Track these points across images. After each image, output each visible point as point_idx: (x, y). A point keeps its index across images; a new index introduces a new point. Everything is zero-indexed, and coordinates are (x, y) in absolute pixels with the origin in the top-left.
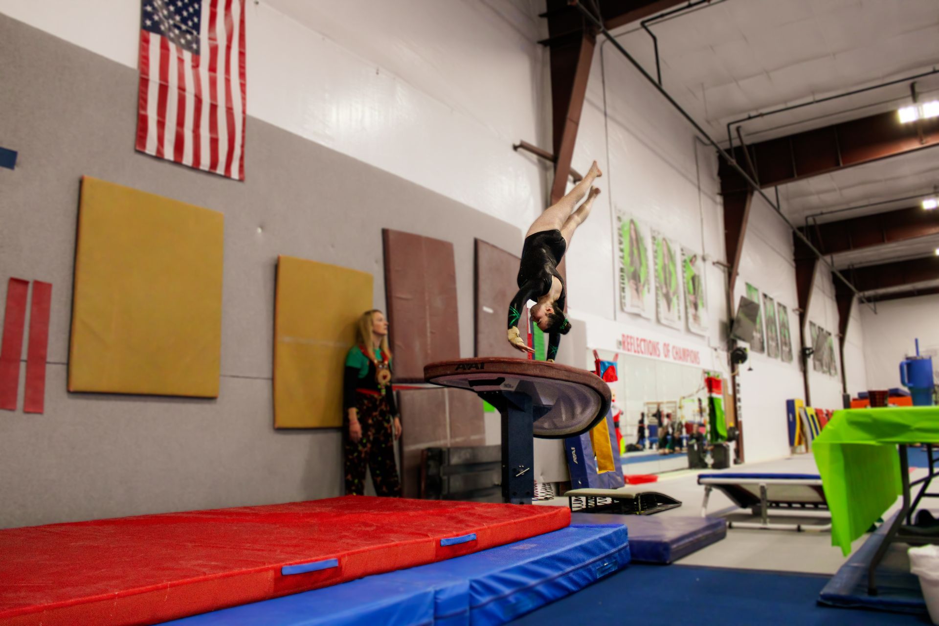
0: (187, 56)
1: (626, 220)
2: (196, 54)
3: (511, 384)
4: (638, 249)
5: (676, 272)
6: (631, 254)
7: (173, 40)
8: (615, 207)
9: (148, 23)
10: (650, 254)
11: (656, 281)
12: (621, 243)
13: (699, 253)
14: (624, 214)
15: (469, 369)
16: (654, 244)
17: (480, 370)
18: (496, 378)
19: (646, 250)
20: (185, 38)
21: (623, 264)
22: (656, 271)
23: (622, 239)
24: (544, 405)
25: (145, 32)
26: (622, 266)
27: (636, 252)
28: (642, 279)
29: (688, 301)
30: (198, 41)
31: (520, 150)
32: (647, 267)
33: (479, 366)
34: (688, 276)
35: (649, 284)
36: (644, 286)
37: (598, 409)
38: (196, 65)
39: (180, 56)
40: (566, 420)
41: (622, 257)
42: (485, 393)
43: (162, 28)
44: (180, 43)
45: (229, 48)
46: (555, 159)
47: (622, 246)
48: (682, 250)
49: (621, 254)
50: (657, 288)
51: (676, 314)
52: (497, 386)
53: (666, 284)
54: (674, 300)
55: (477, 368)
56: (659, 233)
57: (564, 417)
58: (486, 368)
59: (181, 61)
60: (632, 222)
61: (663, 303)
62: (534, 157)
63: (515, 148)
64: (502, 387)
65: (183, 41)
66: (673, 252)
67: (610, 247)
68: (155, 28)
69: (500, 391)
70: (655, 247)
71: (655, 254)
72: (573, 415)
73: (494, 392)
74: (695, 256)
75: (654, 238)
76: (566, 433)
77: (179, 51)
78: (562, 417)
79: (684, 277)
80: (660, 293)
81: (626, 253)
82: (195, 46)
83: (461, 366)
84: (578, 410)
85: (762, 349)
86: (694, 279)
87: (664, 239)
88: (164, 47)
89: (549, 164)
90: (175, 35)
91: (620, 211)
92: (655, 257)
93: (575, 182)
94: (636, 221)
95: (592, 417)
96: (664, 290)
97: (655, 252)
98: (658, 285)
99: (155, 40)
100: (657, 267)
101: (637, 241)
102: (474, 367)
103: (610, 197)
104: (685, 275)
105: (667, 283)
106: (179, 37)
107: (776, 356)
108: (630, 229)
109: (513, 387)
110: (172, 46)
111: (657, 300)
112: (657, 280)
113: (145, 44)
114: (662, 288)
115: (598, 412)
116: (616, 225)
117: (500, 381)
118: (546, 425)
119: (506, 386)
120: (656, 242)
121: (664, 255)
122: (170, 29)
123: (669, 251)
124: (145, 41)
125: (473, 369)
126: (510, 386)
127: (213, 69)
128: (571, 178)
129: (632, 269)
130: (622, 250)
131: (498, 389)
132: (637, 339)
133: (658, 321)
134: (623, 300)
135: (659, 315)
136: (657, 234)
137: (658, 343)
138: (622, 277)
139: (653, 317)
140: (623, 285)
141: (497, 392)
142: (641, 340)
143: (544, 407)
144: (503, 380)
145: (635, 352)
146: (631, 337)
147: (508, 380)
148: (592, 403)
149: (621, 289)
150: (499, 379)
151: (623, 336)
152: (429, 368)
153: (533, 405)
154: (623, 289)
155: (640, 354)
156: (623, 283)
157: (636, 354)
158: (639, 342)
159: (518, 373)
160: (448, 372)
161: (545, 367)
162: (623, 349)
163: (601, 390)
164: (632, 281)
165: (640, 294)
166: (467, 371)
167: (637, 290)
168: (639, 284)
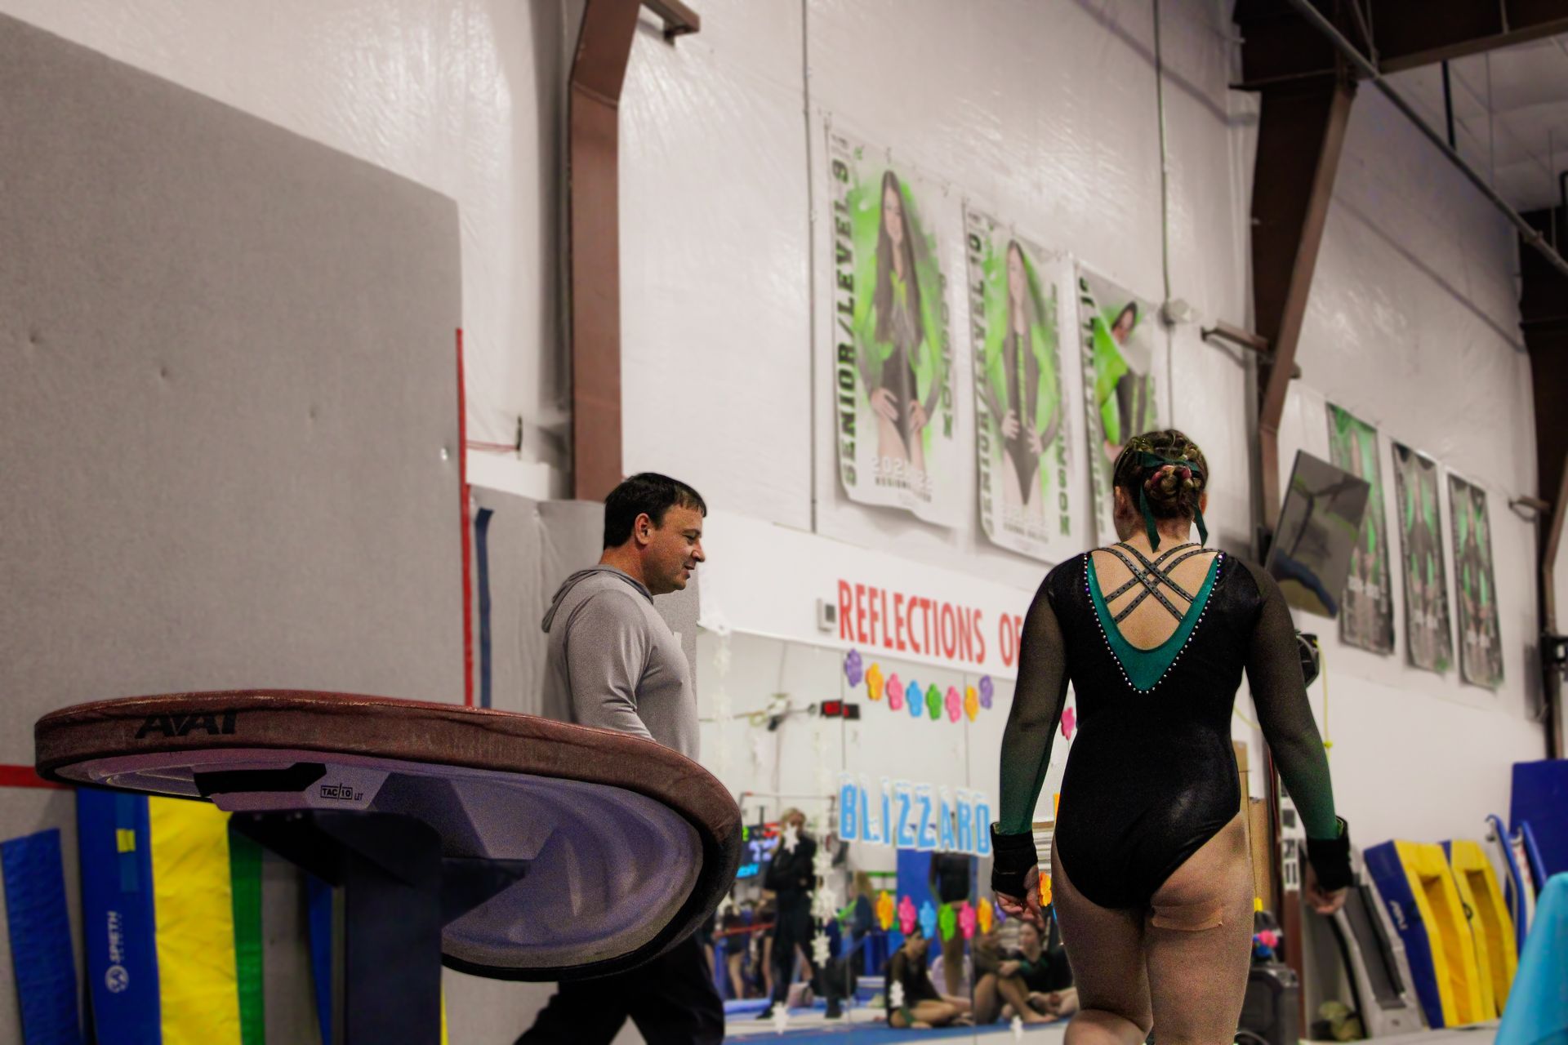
1: (868, 173)
4: (911, 279)
5: (1055, 360)
6: (884, 297)
8: (827, 128)
10: (958, 297)
11: (975, 391)
12: (843, 257)
13: (1149, 295)
14: (859, 153)
15: (184, 732)
16: (972, 260)
17: (228, 737)
18: (288, 765)
19: (941, 281)
21: (848, 330)
22: (980, 357)
23: (849, 245)
24: (492, 861)
26: (847, 341)
27: (901, 289)
28: (924, 390)
29: (1096, 465)
32: (945, 343)
33: (219, 721)
34: (1105, 376)
35: (948, 406)
36: (929, 410)
37: (692, 871)
40: (584, 913)
41: (848, 309)
42: (258, 818)
47: (846, 269)
48: (1083, 286)
49: (843, 296)
50: (980, 420)
51: (1053, 512)
52: (294, 794)
53: (1015, 403)
54: (1048, 461)
55: (213, 730)
56: (994, 224)
57: (577, 901)
58: (245, 728)
60: (890, 180)
61: (1002, 473)
64: (312, 798)
66: (1046, 294)
67: (804, 271)
69: (308, 813)
70: (979, 273)
71: (978, 299)
72: (608, 897)
73: (292, 812)
74: (1132, 308)
75: (974, 242)
76: (584, 961)
78: (569, 904)
79: (1086, 382)
80: (992, 437)
81: (863, 296)
83: (157, 722)
84: (626, 875)
85: (1385, 641)
86: (1122, 387)
87: (1013, 245)
91: (843, 142)
92: (978, 310)
93: (669, 35)
94: (902, 177)
95: (673, 901)
96: (1009, 427)
97: (981, 290)
98: (982, 408)
101: (907, 251)
102: (198, 727)
104: (1090, 372)
105: (1021, 400)
107: (1440, 666)
109: (359, 797)
111: (978, 460)
112: (980, 387)
114: (999, 421)
115: (694, 883)
116: (826, 190)
117: (305, 775)
118: (515, 933)
119: (330, 792)
120: (982, 256)
121: (1012, 302)
123: (1033, 287)
125: (198, 735)
129: (886, 352)
130: (846, 283)
131: (300, 806)
132: (898, 598)
133: (982, 536)
134: (845, 461)
135: (985, 515)
136: (984, 224)
137: (978, 614)
138: (845, 380)
139: (961, 521)
140: (847, 409)
141: (299, 816)
142: (913, 602)
143: (495, 867)
144: (318, 771)
145: (888, 643)
146: (873, 593)
147: (338, 773)
148: (671, 856)
149: (841, 420)
150: (299, 766)
151: (843, 586)
152: (50, 728)
153: (444, 860)
154: (848, 422)
155: (909, 653)
156: (849, 401)
157: (894, 652)
158: (903, 609)
159: (364, 747)
160: (113, 746)
161: (456, 726)
162: (843, 635)
163: (697, 805)
164: (883, 392)
165: (913, 440)
166: (180, 740)
167: (901, 425)
168: (910, 405)
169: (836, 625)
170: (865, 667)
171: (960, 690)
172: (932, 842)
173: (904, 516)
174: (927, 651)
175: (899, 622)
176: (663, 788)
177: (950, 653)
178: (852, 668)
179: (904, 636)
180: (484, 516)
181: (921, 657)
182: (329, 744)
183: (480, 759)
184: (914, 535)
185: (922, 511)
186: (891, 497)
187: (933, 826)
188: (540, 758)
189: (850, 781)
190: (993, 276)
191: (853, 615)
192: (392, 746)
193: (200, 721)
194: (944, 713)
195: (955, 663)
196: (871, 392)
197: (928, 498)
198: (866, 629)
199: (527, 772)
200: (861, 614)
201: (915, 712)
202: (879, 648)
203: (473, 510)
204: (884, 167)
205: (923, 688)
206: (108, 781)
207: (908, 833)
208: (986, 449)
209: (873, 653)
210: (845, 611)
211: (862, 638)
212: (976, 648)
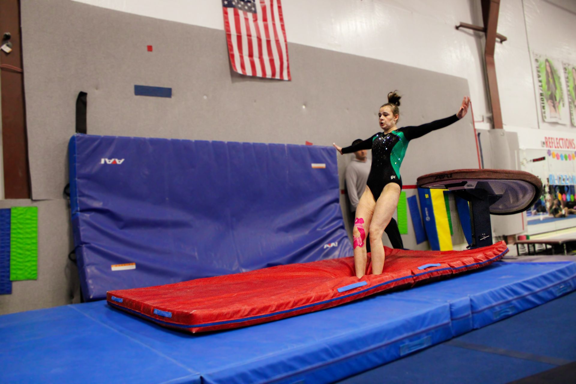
0: (250, 15)
1: (542, 60)
2: (255, 13)
3: (472, 185)
4: (553, 78)
6: (548, 83)
7: (240, 9)
8: (533, 53)
9: (226, 3)
10: (563, 80)
11: (568, 98)
12: (539, 76)
14: (540, 56)
15: (443, 178)
16: (565, 73)
17: (451, 178)
18: (461, 182)
19: (559, 78)
20: (247, 6)
21: (542, 90)
22: (569, 91)
23: (540, 74)
25: (225, 8)
26: (541, 92)
27: (551, 81)
28: (558, 99)
30: (254, 6)
31: (461, 28)
32: (561, 89)
33: (449, 176)
35: (563, 101)
36: (559, 102)
37: (533, 193)
38: (255, 20)
39: (246, 17)
40: (514, 202)
41: (541, 86)
42: (456, 191)
43: (234, 3)
44: (245, 9)
45: (272, 5)
46: (485, 30)
47: (540, 79)
49: (540, 84)
50: (570, 103)
52: (462, 187)
55: (448, 177)
56: (569, 65)
57: (511, 201)
58: (453, 176)
59: (247, 19)
60: (547, 61)
62: (471, 31)
63: (457, 28)
64: (466, 187)
65: (246, 8)
67: (531, 81)
68: (230, 5)
69: (465, 190)
70: (567, 75)
71: (567, 80)
72: (517, 199)
73: (462, 190)
75: (565, 69)
77: (245, 14)
80: (572, 105)
82: (253, 9)
83: (438, 177)
84: (521, 196)
87: (573, 68)
88: (236, 15)
89: (482, 33)
90: (242, 5)
91: (537, 55)
92: (567, 82)
93: (501, 42)
94: (550, 60)
95: (530, 199)
97: (567, 78)
98: (570, 100)
99: (230, 11)
100: (569, 88)
101: (552, 73)
103: (528, 48)
106: (243, 6)
108: (546, 66)
109: (473, 186)
110: (241, 13)
111: (570, 111)
112: (569, 97)
113: (226, 15)
115: (534, 196)
116: (534, 65)
117: (464, 183)
118: (500, 207)
119: (468, 186)
120: (567, 71)
121: (574, 79)
122: (238, 3)
124: (226, 13)
125: (446, 178)
126: (471, 186)
127: (265, 20)
128: (498, 40)
129: (549, 93)
130: (540, 81)
131: (464, 188)
132: (557, 139)
133: (572, 125)
134: (544, 115)
135: (573, 121)
136: (567, 65)
137: (573, 140)
138: (542, 100)
139: (568, 122)
140: (543, 105)
141: (463, 190)
142: (560, 139)
143: (497, 196)
144: (466, 182)
145: (556, 147)
146: (552, 138)
147: (469, 183)
148: (529, 191)
149: (542, 107)
150: (463, 182)
151: (546, 138)
152: (419, 179)
153: (488, 195)
154: (543, 107)
155: (560, 149)
156: (543, 103)
157: (557, 149)
158: (558, 141)
159: (475, 178)
160: (431, 181)
161: (491, 173)
162: (546, 147)
163: (534, 182)
164: (550, 101)
165: (557, 109)
166: (442, 179)
167: (554, 106)
168: (555, 102)
169: (545, 145)
170: (552, 152)
171: (571, 155)
172: (568, 183)
173: (556, 123)
174: (563, 147)
175: (557, 143)
176: (528, 180)
177: (568, 148)
178: (549, 153)
179: (559, 145)
180: (479, 134)
181: (563, 149)
182: (469, 178)
183: (496, 178)
184: (558, 127)
185: (560, 122)
186: (554, 120)
187: (568, 179)
188: (507, 177)
189: (551, 173)
190: (570, 75)
191: (548, 143)
192: (480, 177)
193: (446, 176)
194: (568, 159)
195: (569, 149)
196: (547, 101)
197: (560, 119)
198: (551, 145)
199: (504, 179)
200: (550, 143)
201: (562, 160)
202: (554, 149)
203: (477, 133)
204: (545, 58)
205: (563, 155)
206: (429, 187)
207: (563, 182)
208: (572, 108)
209: (553, 149)
210: (547, 142)
211: (550, 147)
212: (573, 146)
